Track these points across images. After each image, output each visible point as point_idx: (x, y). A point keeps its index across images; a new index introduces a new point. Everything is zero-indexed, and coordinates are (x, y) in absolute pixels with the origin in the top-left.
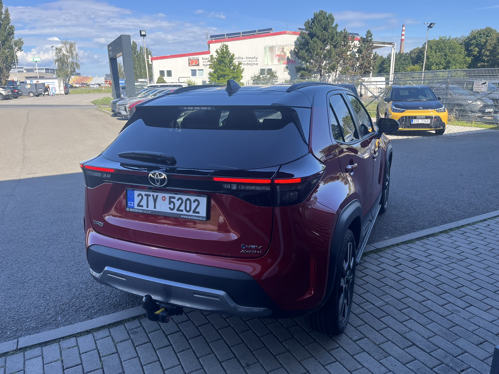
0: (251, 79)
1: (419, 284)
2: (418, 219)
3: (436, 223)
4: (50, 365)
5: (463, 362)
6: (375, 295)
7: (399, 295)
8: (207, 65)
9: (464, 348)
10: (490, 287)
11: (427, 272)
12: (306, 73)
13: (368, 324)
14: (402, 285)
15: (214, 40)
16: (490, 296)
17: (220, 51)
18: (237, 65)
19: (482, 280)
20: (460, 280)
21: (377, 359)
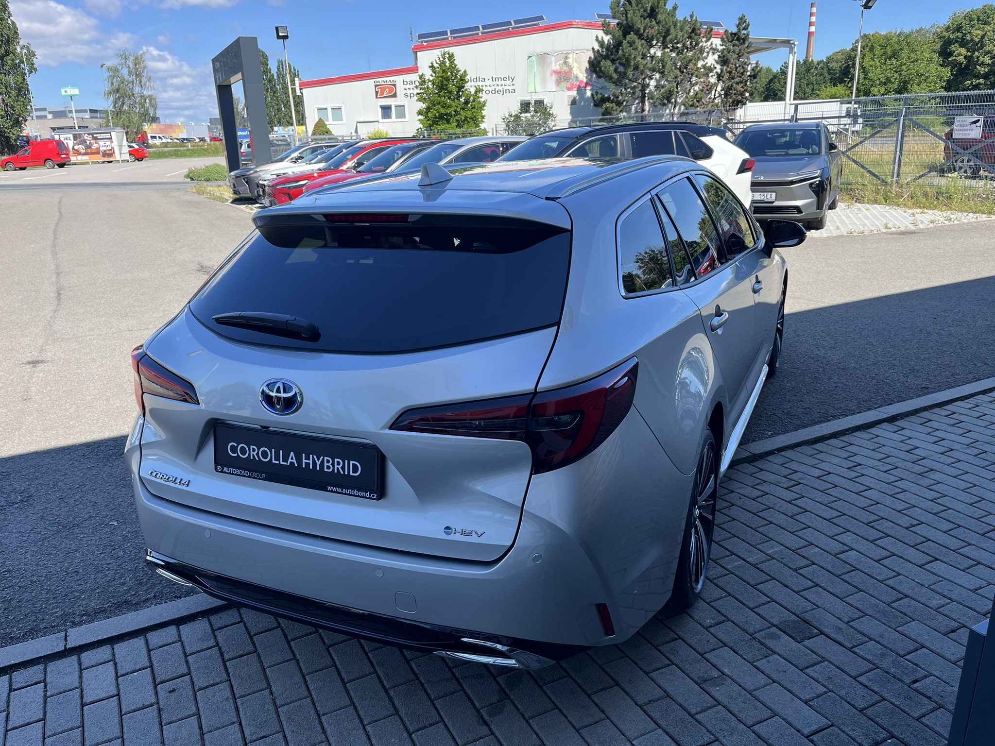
0: (503, 121)
1: (835, 521)
2: (835, 396)
3: (871, 404)
4: (130, 677)
5: (916, 665)
6: (747, 543)
7: (793, 542)
8: (412, 95)
9: (919, 639)
10: (973, 524)
11: (851, 497)
12: (613, 107)
13: (733, 596)
14: (802, 523)
15: (425, 44)
16: (973, 542)
17: (438, 66)
18: (472, 93)
19: (959, 512)
20: (916, 513)
21: (749, 659)
